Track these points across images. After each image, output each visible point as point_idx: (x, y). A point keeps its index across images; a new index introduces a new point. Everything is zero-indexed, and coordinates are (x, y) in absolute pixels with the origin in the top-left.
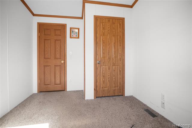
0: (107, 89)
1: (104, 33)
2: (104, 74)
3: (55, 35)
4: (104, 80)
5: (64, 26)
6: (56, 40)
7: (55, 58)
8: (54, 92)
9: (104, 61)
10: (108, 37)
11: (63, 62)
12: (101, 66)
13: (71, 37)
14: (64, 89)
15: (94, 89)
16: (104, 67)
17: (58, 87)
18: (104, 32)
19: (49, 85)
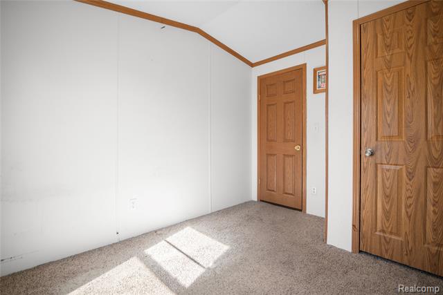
0: (400, 239)
1: (390, 62)
2: (388, 191)
3: (285, 93)
4: (387, 208)
5: (301, 70)
6: (285, 103)
7: (286, 141)
8: (281, 208)
9: (388, 150)
10: (409, 71)
11: (298, 148)
12: (376, 165)
13: (315, 91)
14: (300, 209)
15: (353, 226)
16: (388, 167)
17: (290, 201)
18: (388, 58)
19: (273, 191)
